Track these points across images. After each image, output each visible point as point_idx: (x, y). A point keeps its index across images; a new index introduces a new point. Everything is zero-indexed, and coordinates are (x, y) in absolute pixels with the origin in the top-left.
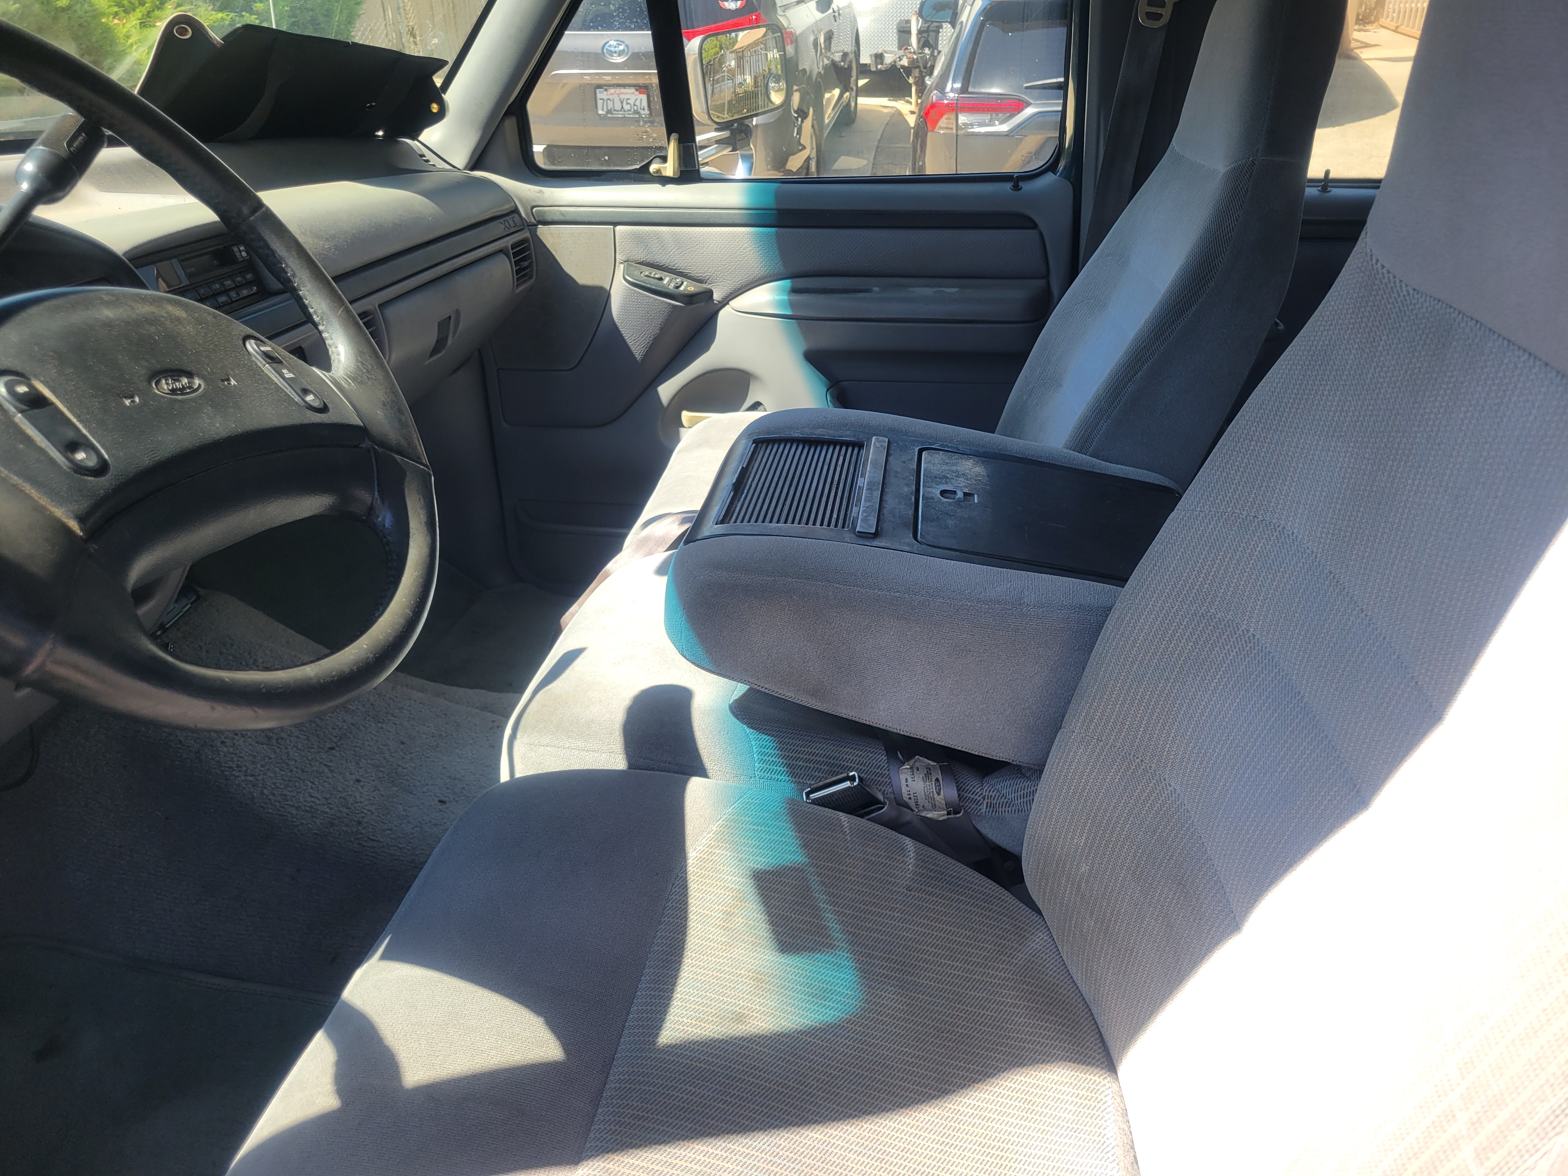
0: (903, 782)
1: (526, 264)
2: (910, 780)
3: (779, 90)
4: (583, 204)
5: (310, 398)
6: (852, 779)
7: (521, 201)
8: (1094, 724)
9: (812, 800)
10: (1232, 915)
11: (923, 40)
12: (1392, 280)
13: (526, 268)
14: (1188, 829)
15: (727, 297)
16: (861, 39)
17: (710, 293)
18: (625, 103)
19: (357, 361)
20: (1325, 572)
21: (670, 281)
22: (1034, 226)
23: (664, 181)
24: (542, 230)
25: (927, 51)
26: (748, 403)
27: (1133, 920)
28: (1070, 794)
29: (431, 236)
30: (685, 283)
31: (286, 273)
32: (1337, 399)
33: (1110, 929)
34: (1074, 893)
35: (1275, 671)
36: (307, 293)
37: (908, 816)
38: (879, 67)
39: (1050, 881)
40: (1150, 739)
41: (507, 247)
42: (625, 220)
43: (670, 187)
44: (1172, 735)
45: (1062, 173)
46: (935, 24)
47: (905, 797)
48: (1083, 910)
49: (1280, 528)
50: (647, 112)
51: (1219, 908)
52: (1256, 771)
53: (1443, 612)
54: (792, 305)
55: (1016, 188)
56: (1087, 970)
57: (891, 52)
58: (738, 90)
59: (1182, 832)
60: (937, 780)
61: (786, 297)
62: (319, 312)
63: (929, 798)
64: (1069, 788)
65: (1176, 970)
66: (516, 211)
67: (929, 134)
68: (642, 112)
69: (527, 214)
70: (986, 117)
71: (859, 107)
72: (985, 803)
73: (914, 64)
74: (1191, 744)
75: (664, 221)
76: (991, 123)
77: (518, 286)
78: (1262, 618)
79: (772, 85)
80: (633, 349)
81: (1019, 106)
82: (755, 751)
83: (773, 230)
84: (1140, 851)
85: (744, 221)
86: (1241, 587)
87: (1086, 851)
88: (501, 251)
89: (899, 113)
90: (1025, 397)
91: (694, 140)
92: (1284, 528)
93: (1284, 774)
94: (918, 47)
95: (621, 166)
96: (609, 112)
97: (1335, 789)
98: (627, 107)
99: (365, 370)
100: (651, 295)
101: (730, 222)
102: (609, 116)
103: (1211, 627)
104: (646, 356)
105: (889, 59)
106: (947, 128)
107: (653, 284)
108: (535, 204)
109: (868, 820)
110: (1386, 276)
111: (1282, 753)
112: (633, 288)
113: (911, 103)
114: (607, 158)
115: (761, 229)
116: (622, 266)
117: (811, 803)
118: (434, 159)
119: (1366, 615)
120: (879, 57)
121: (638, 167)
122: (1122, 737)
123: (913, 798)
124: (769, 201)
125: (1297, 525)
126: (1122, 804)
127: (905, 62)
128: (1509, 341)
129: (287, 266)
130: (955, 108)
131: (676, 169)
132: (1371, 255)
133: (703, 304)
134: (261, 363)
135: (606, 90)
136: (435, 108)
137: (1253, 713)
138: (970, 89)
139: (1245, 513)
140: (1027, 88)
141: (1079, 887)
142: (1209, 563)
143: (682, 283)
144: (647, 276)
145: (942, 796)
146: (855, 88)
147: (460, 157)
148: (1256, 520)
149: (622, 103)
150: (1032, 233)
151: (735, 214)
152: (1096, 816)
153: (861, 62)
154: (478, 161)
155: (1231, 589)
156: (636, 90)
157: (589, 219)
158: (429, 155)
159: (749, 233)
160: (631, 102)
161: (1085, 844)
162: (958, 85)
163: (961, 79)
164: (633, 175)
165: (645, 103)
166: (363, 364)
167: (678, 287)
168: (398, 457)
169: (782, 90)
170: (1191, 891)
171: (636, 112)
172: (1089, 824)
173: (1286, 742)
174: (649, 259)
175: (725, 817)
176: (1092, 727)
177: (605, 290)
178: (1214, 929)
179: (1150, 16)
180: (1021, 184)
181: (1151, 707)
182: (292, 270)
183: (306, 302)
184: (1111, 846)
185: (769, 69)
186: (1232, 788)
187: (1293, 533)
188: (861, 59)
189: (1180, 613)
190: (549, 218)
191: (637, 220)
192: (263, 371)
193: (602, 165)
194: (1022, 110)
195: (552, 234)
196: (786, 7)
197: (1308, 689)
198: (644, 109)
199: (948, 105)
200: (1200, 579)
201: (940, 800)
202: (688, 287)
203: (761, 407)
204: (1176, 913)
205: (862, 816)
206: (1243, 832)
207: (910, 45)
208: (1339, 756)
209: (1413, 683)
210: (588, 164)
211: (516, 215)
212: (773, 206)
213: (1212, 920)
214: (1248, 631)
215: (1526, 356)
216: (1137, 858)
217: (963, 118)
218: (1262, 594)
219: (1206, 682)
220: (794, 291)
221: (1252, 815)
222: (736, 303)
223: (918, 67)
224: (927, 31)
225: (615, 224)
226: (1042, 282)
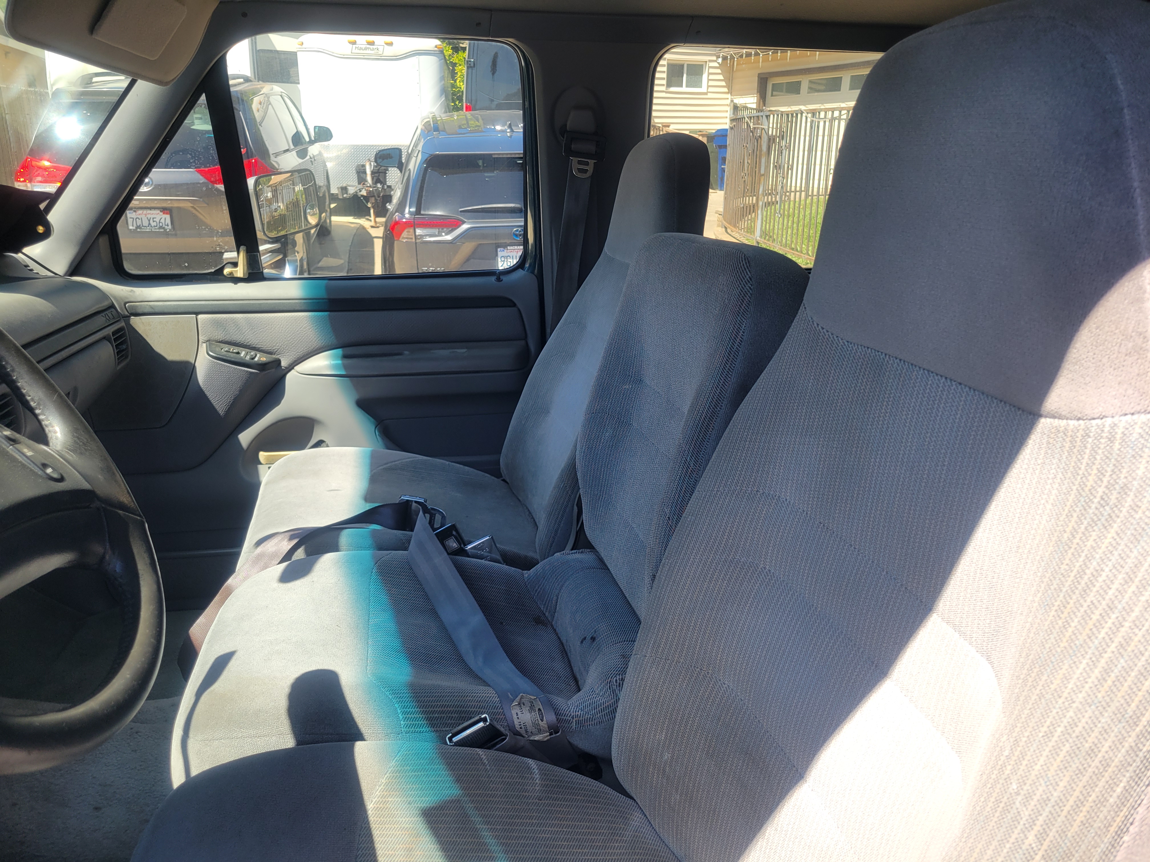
0: (515, 716)
1: (124, 347)
2: (519, 713)
3: (314, 214)
4: (169, 299)
5: (49, 471)
6: (485, 720)
7: (115, 298)
8: (661, 648)
9: (455, 743)
10: (794, 769)
11: (375, 178)
12: (831, 336)
13: (123, 350)
14: (745, 713)
15: (292, 364)
16: (330, 176)
17: (278, 362)
18: (151, 221)
19: (73, 436)
20: (816, 523)
21: (247, 354)
22: (514, 305)
23: (236, 280)
24: (135, 321)
25: (379, 185)
26: (313, 441)
27: (712, 787)
28: (649, 702)
29: (51, 330)
30: (258, 355)
31: (6, 369)
32: (804, 411)
33: (694, 798)
34: (660, 776)
35: (790, 593)
36: (25, 384)
37: (522, 742)
38: (345, 196)
39: (640, 771)
40: (705, 653)
41: (108, 335)
42: (206, 310)
43: (241, 285)
44: (722, 647)
45: (528, 270)
46: (383, 168)
47: (517, 727)
48: (669, 788)
49: (777, 497)
50: (170, 227)
51: (783, 766)
52: (793, 663)
53: (918, 540)
54: (345, 367)
55: (499, 280)
56: (677, 833)
57: (353, 186)
58: (275, 214)
59: (741, 716)
60: (539, 710)
61: (340, 362)
62: (36, 398)
63: (536, 725)
64: (648, 698)
65: (756, 818)
66: (112, 306)
67: (396, 242)
68: (166, 227)
69: (121, 309)
70: (436, 231)
71: (333, 223)
72: (574, 721)
73: (370, 195)
74: (738, 652)
75: (238, 310)
76: (439, 235)
77: (119, 363)
78: (774, 558)
79: (308, 211)
80: (217, 407)
81: (457, 224)
82: (399, 711)
83: (326, 313)
84: (710, 735)
85: (303, 308)
86: (756, 539)
87: (667, 743)
88: (104, 338)
89: (363, 228)
90: (523, 422)
91: (258, 251)
92: (779, 497)
93: (816, 662)
94: (373, 183)
95: (199, 270)
96: (138, 227)
97: (859, 667)
98: (153, 224)
99: (81, 444)
100: (231, 365)
101: (292, 309)
102: (139, 230)
103: (739, 569)
104: (228, 412)
105: (351, 191)
106: (407, 238)
107: (233, 357)
108: (127, 300)
109: (495, 750)
110: (827, 334)
111: (811, 648)
112: (216, 361)
113: (370, 220)
114: (186, 264)
115: (316, 313)
116: (204, 345)
117: (453, 746)
118: (37, 269)
119: (855, 548)
120: (344, 189)
121: (213, 271)
122: (684, 655)
123: (523, 727)
124: (322, 294)
125: (788, 494)
126: (690, 703)
127: (364, 193)
128: (928, 371)
129: (7, 363)
130: (412, 225)
131: (245, 272)
132: (813, 322)
133: (273, 370)
134: (5, 445)
135: (135, 211)
136: (41, 229)
137: (781, 624)
138: (422, 212)
139: (750, 489)
140: (461, 211)
141: (664, 771)
142: (730, 525)
143: (256, 355)
144: (226, 351)
145: (545, 722)
146: (328, 210)
147: (60, 266)
148: (759, 493)
149: (149, 221)
150: (514, 309)
151: (295, 303)
152: (671, 715)
153: (332, 192)
154: (75, 269)
155: (748, 541)
156: (161, 211)
157: (175, 311)
158: (32, 265)
159: (307, 317)
160: (157, 220)
161: (666, 738)
162: (413, 210)
163: (415, 205)
164: (209, 277)
165: (168, 221)
166: (79, 439)
167: (253, 359)
168: (121, 512)
169: (316, 214)
170: (757, 758)
171: (161, 227)
172: (667, 723)
173: (811, 640)
174: (228, 338)
175: (390, 770)
176: (660, 651)
177: (191, 363)
178: (782, 782)
179: (580, 171)
180: (501, 277)
181: (703, 630)
182: (12, 366)
183: (24, 391)
184: (686, 736)
185: (297, 198)
186: (776, 678)
187: (786, 500)
188: (331, 189)
189: (714, 562)
190: (140, 311)
191: (216, 310)
192: (8, 452)
193: (183, 269)
194: (460, 226)
195: (143, 323)
196: (277, 155)
197: (820, 602)
198: (168, 225)
199: (406, 222)
200: (726, 537)
201: (544, 725)
202: (260, 358)
203: (323, 444)
204: (747, 776)
205: (489, 748)
206: (793, 708)
207: (366, 181)
208: (855, 644)
209: (904, 589)
210: (171, 269)
211: (113, 310)
212: (325, 296)
213: (779, 775)
214: (765, 568)
215: (944, 379)
216: (708, 741)
217: (419, 232)
218: (772, 542)
219: (741, 607)
220: (345, 357)
221: (798, 695)
222: (299, 368)
223: (374, 196)
224: (378, 172)
225: (197, 314)
226: (523, 342)
